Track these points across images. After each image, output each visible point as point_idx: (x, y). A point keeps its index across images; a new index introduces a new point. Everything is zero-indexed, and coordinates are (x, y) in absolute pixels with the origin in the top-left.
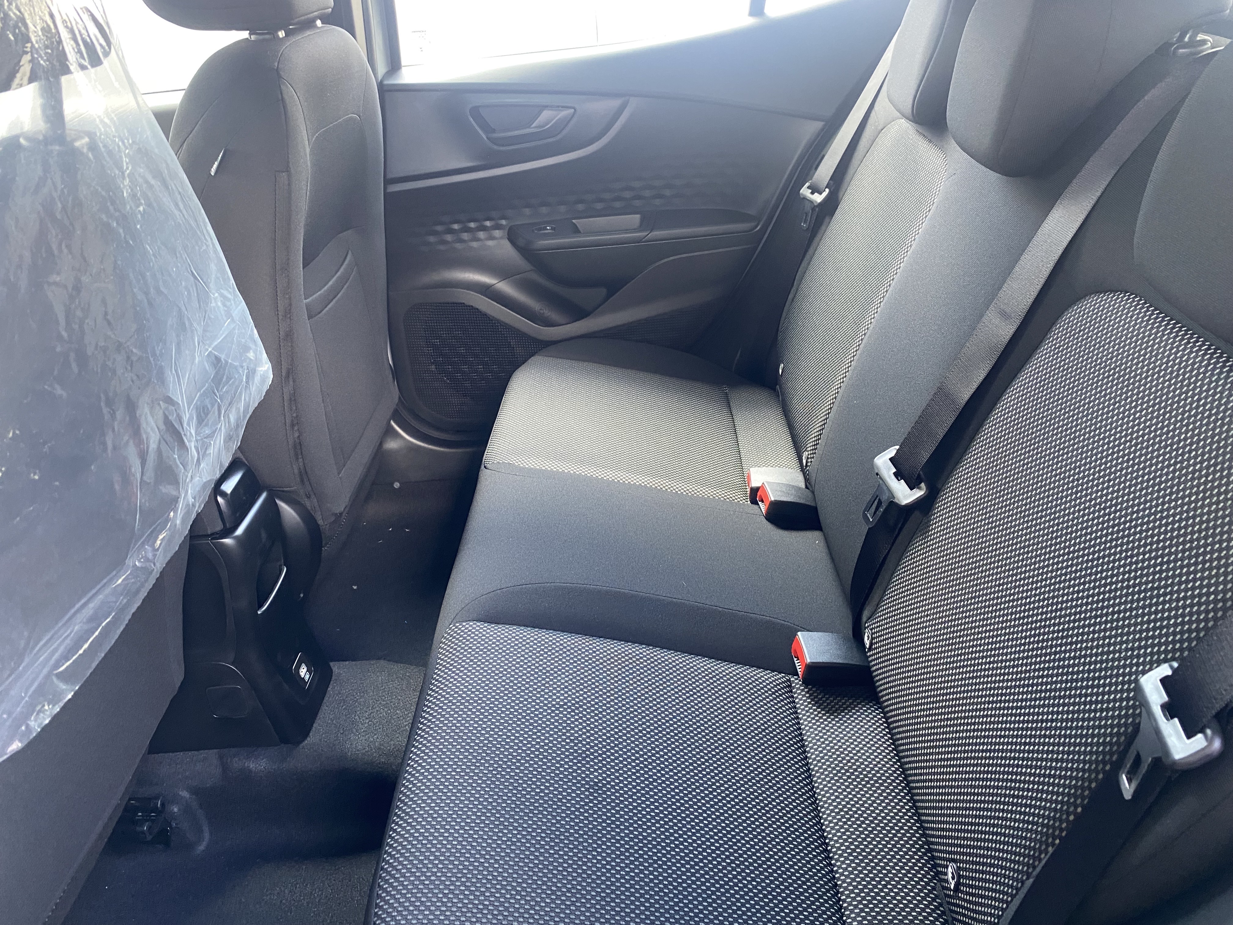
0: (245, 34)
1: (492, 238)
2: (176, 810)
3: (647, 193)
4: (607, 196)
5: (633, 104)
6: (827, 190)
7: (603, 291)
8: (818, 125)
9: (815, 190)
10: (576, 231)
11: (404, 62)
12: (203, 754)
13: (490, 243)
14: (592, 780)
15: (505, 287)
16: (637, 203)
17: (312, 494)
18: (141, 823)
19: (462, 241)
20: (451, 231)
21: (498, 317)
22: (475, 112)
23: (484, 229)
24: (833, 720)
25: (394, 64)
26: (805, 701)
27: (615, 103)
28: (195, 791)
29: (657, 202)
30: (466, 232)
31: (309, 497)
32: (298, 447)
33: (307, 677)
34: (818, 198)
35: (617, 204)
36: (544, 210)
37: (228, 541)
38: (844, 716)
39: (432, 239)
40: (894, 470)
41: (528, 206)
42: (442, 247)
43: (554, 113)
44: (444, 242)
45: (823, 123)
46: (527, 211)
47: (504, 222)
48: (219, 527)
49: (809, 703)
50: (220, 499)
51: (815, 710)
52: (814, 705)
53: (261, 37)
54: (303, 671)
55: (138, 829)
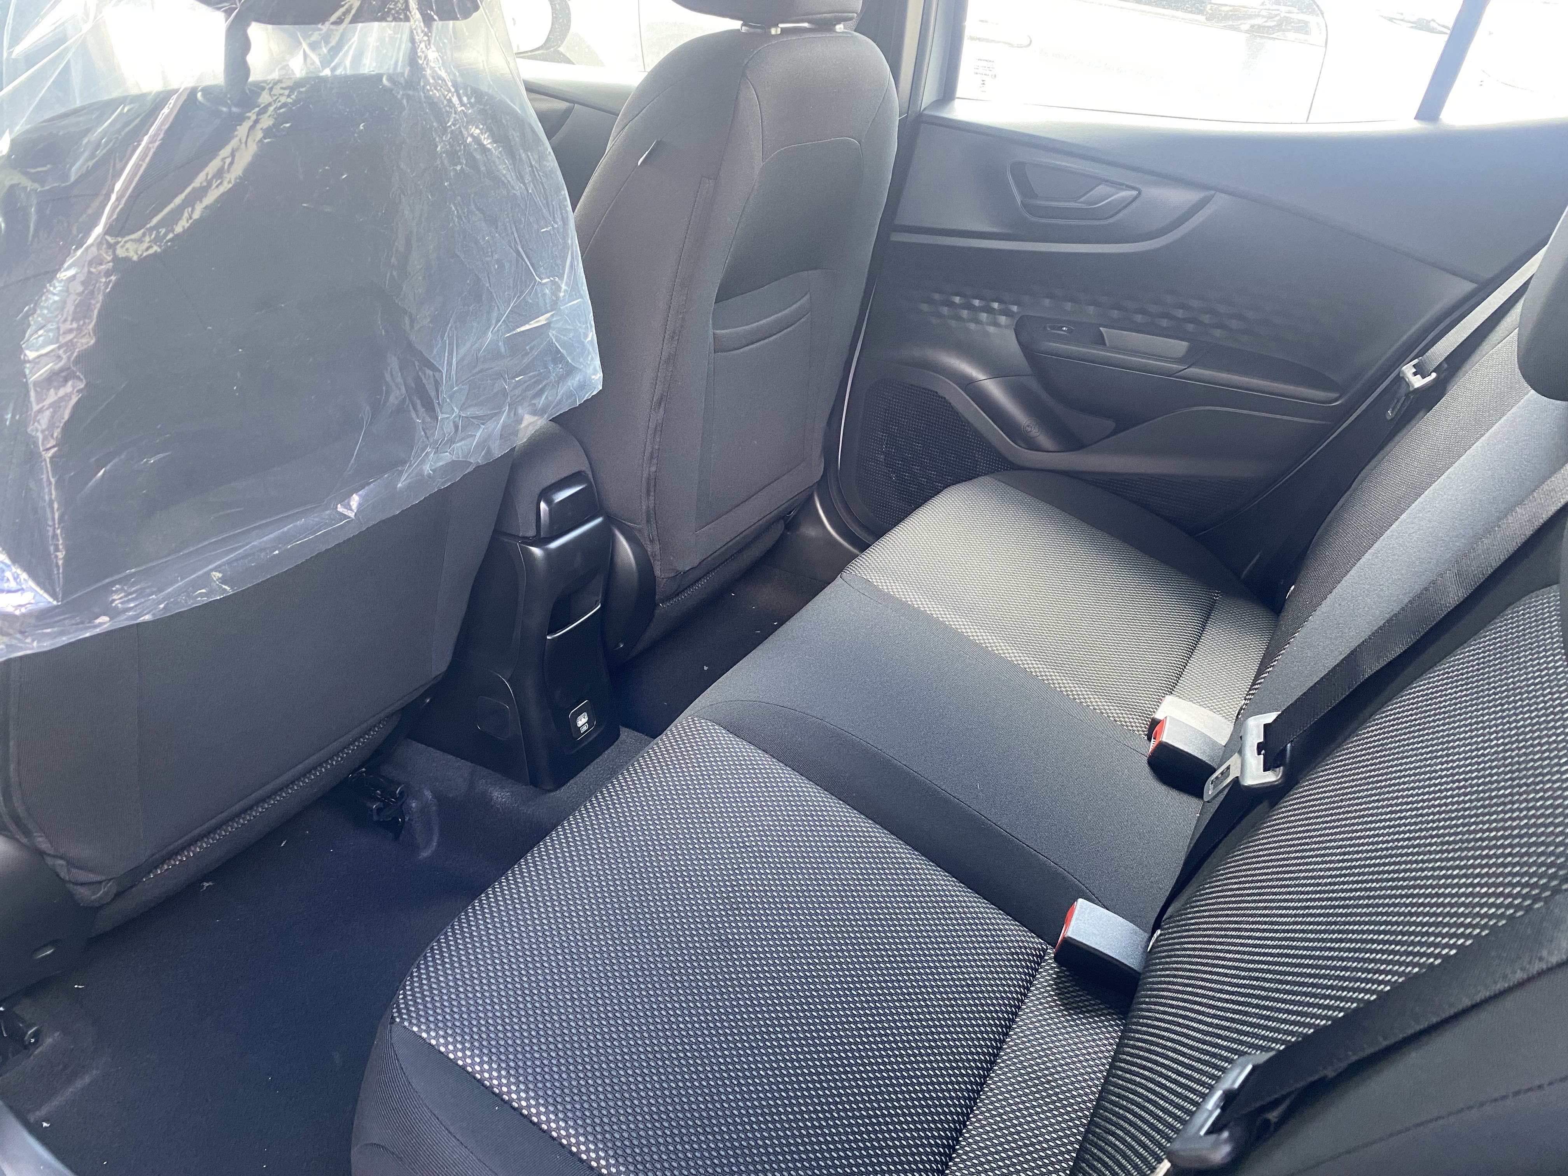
0: (735, 25)
1: (996, 324)
2: (414, 805)
3: (1206, 319)
4: (1153, 308)
5: (1221, 201)
6: (1434, 375)
7: (1111, 424)
8: (1468, 287)
9: (1420, 371)
10: (1100, 341)
11: (959, 93)
12: (462, 763)
13: (991, 329)
14: (726, 934)
15: (994, 389)
16: (1190, 327)
17: (656, 538)
18: (375, 799)
19: (978, 322)
20: (970, 307)
21: (970, 420)
22: (1019, 170)
23: (989, 310)
24: (1064, 1016)
25: (947, 93)
26: (1047, 981)
27: (1191, 197)
28: (439, 798)
29: (1218, 333)
30: (947, 305)
31: (652, 541)
32: (652, 483)
33: (585, 728)
34: (1418, 382)
35: (1164, 323)
36: (1069, 306)
37: (537, 551)
38: (1080, 1019)
39: (925, 307)
40: (1262, 740)
41: (1051, 296)
42: (934, 321)
43: (1113, 190)
44: (940, 316)
45: (1475, 285)
46: (1047, 302)
47: (1015, 308)
48: (532, 532)
49: (1050, 985)
50: (543, 506)
51: (1051, 996)
52: (1053, 990)
53: (752, 30)
54: (582, 721)
55: (369, 804)
